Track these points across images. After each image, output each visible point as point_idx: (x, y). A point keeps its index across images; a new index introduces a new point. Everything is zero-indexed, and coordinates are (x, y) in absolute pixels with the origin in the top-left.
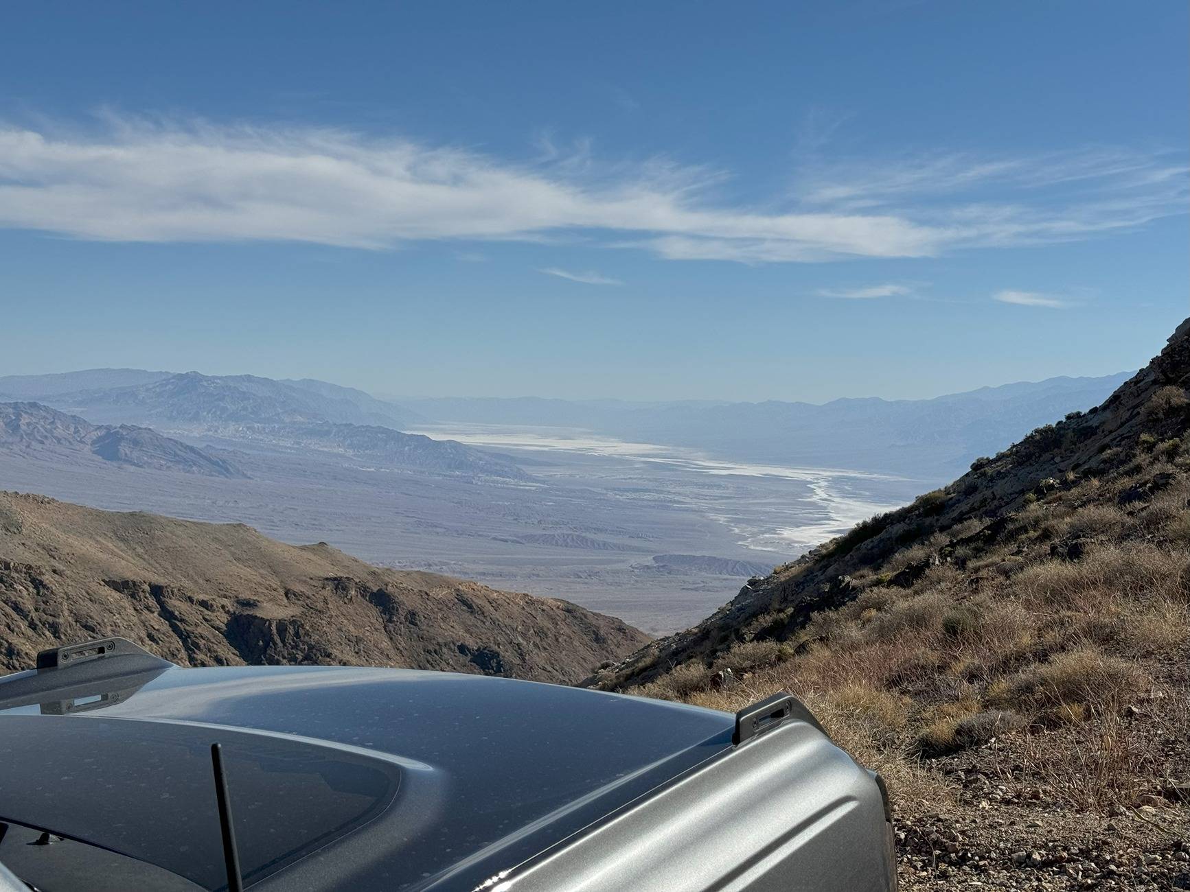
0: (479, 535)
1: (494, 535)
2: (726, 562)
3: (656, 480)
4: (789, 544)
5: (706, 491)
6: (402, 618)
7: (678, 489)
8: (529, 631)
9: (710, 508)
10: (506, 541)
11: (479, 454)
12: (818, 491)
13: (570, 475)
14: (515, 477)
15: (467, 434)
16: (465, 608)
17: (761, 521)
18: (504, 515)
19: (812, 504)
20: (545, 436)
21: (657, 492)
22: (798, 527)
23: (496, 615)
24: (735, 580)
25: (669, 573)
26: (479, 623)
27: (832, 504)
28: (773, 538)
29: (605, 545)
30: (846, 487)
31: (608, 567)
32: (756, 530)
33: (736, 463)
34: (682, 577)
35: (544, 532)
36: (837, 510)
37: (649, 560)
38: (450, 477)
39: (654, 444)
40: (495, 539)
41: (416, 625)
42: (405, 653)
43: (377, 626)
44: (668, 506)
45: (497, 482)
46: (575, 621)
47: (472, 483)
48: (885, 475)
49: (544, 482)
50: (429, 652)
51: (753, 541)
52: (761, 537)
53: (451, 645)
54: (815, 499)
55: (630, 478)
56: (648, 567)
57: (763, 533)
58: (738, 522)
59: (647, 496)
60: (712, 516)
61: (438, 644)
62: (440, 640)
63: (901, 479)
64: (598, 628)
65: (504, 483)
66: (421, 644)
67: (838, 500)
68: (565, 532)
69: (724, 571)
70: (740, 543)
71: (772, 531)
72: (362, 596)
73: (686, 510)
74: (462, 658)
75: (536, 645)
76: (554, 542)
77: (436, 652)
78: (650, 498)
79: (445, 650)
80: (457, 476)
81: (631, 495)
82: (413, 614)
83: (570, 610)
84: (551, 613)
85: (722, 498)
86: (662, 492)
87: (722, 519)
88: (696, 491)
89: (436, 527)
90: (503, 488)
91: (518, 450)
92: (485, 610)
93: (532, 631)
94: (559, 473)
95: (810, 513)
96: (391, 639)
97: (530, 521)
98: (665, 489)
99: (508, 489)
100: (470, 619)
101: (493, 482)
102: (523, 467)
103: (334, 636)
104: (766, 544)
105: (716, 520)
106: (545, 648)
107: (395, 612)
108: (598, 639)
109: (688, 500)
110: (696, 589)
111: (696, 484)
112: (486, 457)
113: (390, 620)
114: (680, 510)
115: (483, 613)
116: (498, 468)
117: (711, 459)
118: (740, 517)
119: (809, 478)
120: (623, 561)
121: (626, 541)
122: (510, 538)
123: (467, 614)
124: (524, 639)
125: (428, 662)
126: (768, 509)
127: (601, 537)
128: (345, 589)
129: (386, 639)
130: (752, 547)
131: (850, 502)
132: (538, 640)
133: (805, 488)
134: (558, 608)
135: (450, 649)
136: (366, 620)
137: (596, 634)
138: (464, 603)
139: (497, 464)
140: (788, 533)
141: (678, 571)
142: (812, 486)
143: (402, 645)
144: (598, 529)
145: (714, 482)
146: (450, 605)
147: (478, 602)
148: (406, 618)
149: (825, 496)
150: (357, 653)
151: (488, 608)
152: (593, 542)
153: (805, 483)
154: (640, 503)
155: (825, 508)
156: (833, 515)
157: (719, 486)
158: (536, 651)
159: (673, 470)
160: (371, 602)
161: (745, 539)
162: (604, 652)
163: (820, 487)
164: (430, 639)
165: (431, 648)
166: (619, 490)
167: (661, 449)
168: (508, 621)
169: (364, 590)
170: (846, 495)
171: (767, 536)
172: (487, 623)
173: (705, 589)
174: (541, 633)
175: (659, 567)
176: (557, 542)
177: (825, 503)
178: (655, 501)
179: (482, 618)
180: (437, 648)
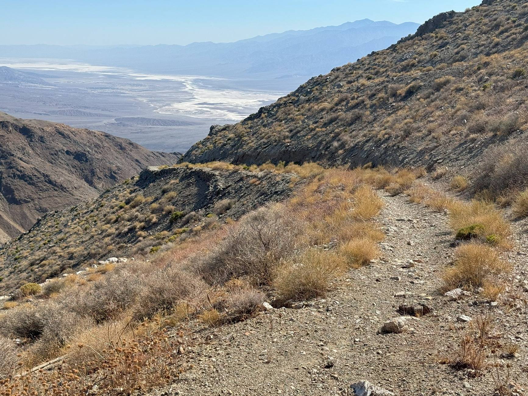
0: (27, 112)
1: (34, 111)
2: (150, 120)
3: (110, 83)
4: (177, 111)
5: (135, 88)
6: (37, 139)
7: (122, 87)
8: (92, 145)
9: (138, 95)
10: (41, 114)
11: (20, 73)
12: (188, 86)
13: (68, 82)
14: (40, 83)
15: (12, 63)
16: (60, 136)
17: (163, 100)
18: (38, 102)
19: (186, 92)
20: (51, 63)
21: (112, 89)
22: (180, 102)
23: (75, 138)
24: (155, 128)
25: (124, 126)
26: (68, 143)
27: (195, 92)
28: (170, 108)
29: (90, 115)
30: (200, 84)
31: (94, 125)
32: (161, 105)
33: (148, 74)
34: (129, 127)
35: (59, 109)
36: (197, 94)
37: (113, 120)
38: (6, 84)
39: (108, 66)
40: (35, 113)
41: (44, 142)
42: (41, 155)
43: (25, 144)
44: (118, 95)
45: (31, 86)
46: (110, 141)
47: (19, 87)
48: (217, 77)
49: (55, 85)
50: (52, 154)
51: (160, 110)
52: (164, 108)
53: (62, 151)
54: (186, 90)
55: (98, 83)
56: (113, 124)
57: (166, 106)
58: (152, 101)
59: (107, 91)
60: (140, 99)
61: (56, 151)
62: (57, 149)
63: (225, 79)
64: (121, 143)
65: (35, 86)
66: (48, 151)
67: (197, 90)
68: (69, 109)
69: (149, 124)
70: (154, 111)
71: (169, 105)
72: (16, 130)
73: (127, 97)
74: (68, 157)
75: (96, 151)
76: (65, 114)
77: (55, 154)
78: (109, 92)
79: (60, 153)
80: (10, 84)
81: (100, 91)
82: (42, 137)
83: (107, 136)
84: (99, 137)
85: (144, 91)
86: (114, 89)
87: (145, 100)
88: (130, 87)
89: (4, 109)
90: (34, 89)
91: (38, 70)
92: (70, 136)
93: (93, 145)
94: (62, 81)
95: (185, 96)
96: (33, 149)
97: (51, 104)
98: (115, 87)
99: (37, 89)
100: (64, 141)
101: (29, 86)
102: (44, 79)
103: (11, 147)
104: (166, 111)
105: (142, 101)
106: (100, 153)
107: (33, 137)
108: (122, 148)
109: (127, 92)
110: (138, 133)
111: (130, 85)
112: (24, 74)
113: (31, 141)
114: (124, 97)
115: (70, 138)
116: (30, 79)
117: (135, 73)
118: (153, 99)
119: (183, 80)
120: (100, 122)
121: (100, 112)
122: (43, 113)
123: (62, 138)
124: (90, 149)
125: (53, 159)
126: (165, 95)
127: (87, 111)
128: (6, 127)
129: (31, 149)
130: (160, 113)
131: (203, 90)
132: (96, 149)
133: (181, 84)
134: (101, 135)
135: (62, 153)
136: (19, 141)
137: (120, 146)
138: (60, 133)
139: (30, 77)
140: (176, 106)
141: (128, 125)
142: (184, 84)
143: (39, 152)
144: (86, 107)
145: (139, 84)
146: (53, 134)
147: (67, 133)
148: (39, 139)
149: (191, 88)
150: (23, 154)
151: (71, 135)
152: (84, 113)
153: (181, 83)
154: (104, 94)
155: (192, 94)
156: (196, 97)
157: (141, 85)
158: (96, 154)
159: (118, 78)
160: (20, 133)
161: (157, 109)
162: (125, 154)
163: (188, 84)
164: (52, 148)
165: (53, 152)
166: (93, 88)
167: (111, 68)
168: (81, 141)
169: (16, 127)
170: (200, 87)
171: (167, 107)
172: (72, 142)
173: (141, 132)
174: (97, 146)
175: (118, 124)
176: (66, 114)
177: (191, 92)
178: (112, 93)
179: (69, 140)
180: (56, 152)
